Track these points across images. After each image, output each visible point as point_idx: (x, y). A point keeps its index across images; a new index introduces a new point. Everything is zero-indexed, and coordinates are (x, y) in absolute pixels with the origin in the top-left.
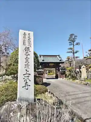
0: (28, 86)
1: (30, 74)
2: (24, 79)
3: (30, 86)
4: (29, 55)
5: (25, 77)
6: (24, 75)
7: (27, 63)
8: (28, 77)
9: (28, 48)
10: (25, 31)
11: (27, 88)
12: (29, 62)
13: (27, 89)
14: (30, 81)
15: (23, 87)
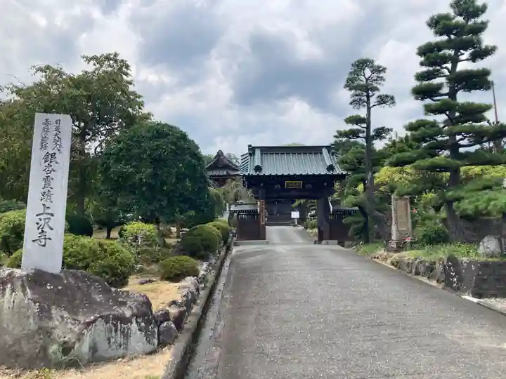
0: (45, 238)
1: (52, 215)
2: (38, 224)
3: (50, 239)
4: (54, 171)
5: (40, 220)
6: (37, 215)
7: (46, 190)
8: (47, 221)
9: (53, 155)
10: (49, 116)
11: (43, 244)
12: (52, 188)
13: (44, 246)
14: (52, 229)
15: (34, 241)
